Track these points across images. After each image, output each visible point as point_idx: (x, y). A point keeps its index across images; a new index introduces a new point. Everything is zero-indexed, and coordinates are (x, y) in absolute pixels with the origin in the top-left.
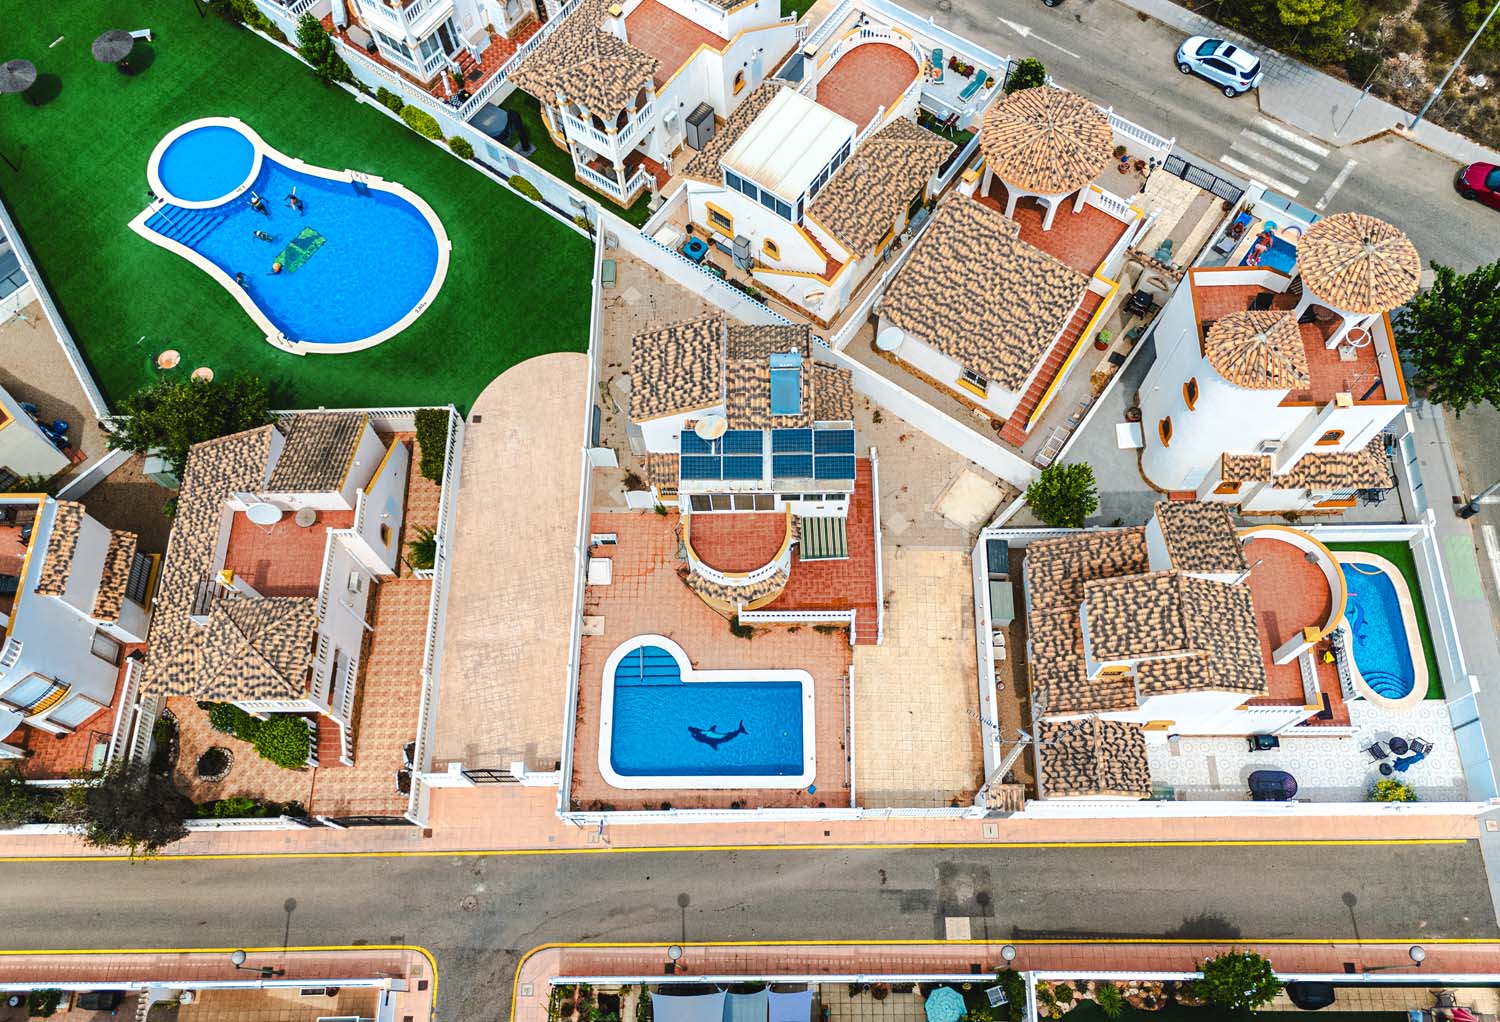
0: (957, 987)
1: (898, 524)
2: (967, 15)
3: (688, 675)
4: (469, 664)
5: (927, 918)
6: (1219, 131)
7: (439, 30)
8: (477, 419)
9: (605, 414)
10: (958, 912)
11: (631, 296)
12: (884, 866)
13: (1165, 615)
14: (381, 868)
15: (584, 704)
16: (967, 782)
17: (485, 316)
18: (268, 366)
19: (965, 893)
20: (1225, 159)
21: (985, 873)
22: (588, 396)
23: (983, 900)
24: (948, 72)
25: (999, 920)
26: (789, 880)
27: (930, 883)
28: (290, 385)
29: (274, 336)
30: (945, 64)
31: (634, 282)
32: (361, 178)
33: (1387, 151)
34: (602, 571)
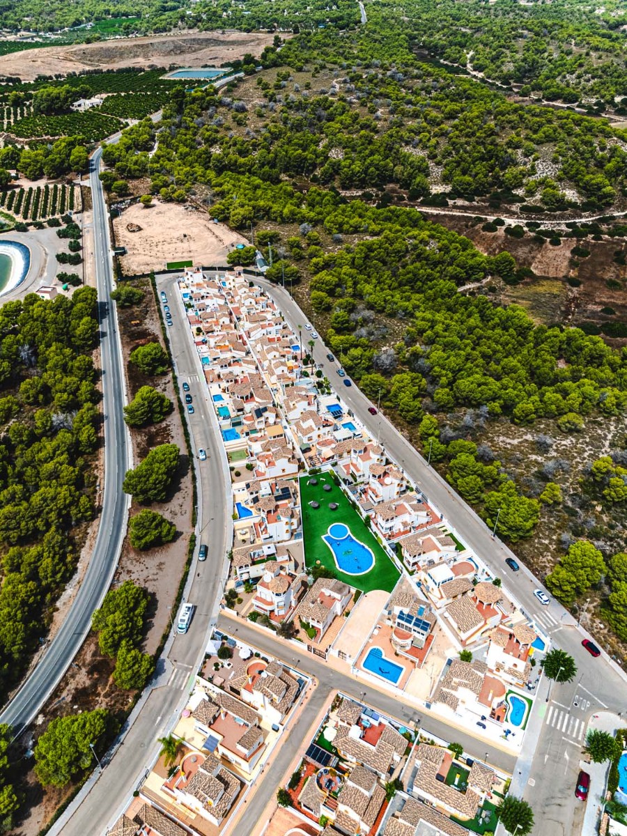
1: (435, 650)
2: (495, 565)
4: (346, 637)
5: (407, 719)
6: (535, 608)
8: (366, 596)
9: (390, 604)
10: (413, 720)
11: (404, 587)
12: (403, 707)
14: (317, 663)
15: (363, 653)
17: (376, 579)
18: (334, 571)
19: (416, 718)
20: (533, 614)
21: (421, 717)
22: (387, 601)
23: (419, 720)
24: (485, 574)
25: (420, 725)
26: (385, 700)
27: (411, 714)
28: (336, 575)
29: (337, 566)
30: (485, 572)
31: (406, 585)
33: (570, 629)
34: (376, 632)
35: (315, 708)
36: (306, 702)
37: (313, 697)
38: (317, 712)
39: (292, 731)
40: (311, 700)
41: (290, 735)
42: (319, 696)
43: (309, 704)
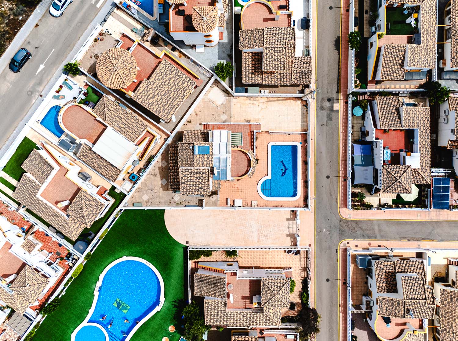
0: (353, 108)
1: (224, 117)
2: (34, 85)
3: (269, 177)
4: (264, 238)
5: (333, 114)
7: (49, 266)
8: (187, 243)
9: (187, 204)
10: (333, 107)
11: (145, 198)
12: (320, 125)
13: (276, 52)
14: (318, 257)
15: (277, 205)
16: (299, 102)
17: (151, 243)
18: (168, 309)
19: (327, 104)
20: (98, 6)
21: (323, 99)
22: (180, 209)
23: (329, 100)
24: (61, 93)
25: (334, 95)
26: (324, 149)
27: (325, 113)
28: (175, 302)
29: (158, 308)
30: (57, 94)
31: (140, 197)
32: (97, 289)
34: (239, 202)
35: (376, 228)
36: (375, 243)
37: (364, 237)
38: (380, 223)
39: (418, 240)
40: (369, 237)
41: (424, 239)
42: (359, 232)
43: (374, 237)
